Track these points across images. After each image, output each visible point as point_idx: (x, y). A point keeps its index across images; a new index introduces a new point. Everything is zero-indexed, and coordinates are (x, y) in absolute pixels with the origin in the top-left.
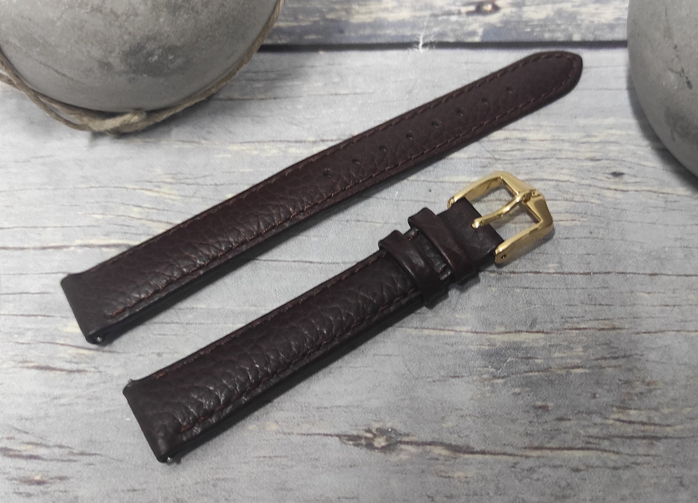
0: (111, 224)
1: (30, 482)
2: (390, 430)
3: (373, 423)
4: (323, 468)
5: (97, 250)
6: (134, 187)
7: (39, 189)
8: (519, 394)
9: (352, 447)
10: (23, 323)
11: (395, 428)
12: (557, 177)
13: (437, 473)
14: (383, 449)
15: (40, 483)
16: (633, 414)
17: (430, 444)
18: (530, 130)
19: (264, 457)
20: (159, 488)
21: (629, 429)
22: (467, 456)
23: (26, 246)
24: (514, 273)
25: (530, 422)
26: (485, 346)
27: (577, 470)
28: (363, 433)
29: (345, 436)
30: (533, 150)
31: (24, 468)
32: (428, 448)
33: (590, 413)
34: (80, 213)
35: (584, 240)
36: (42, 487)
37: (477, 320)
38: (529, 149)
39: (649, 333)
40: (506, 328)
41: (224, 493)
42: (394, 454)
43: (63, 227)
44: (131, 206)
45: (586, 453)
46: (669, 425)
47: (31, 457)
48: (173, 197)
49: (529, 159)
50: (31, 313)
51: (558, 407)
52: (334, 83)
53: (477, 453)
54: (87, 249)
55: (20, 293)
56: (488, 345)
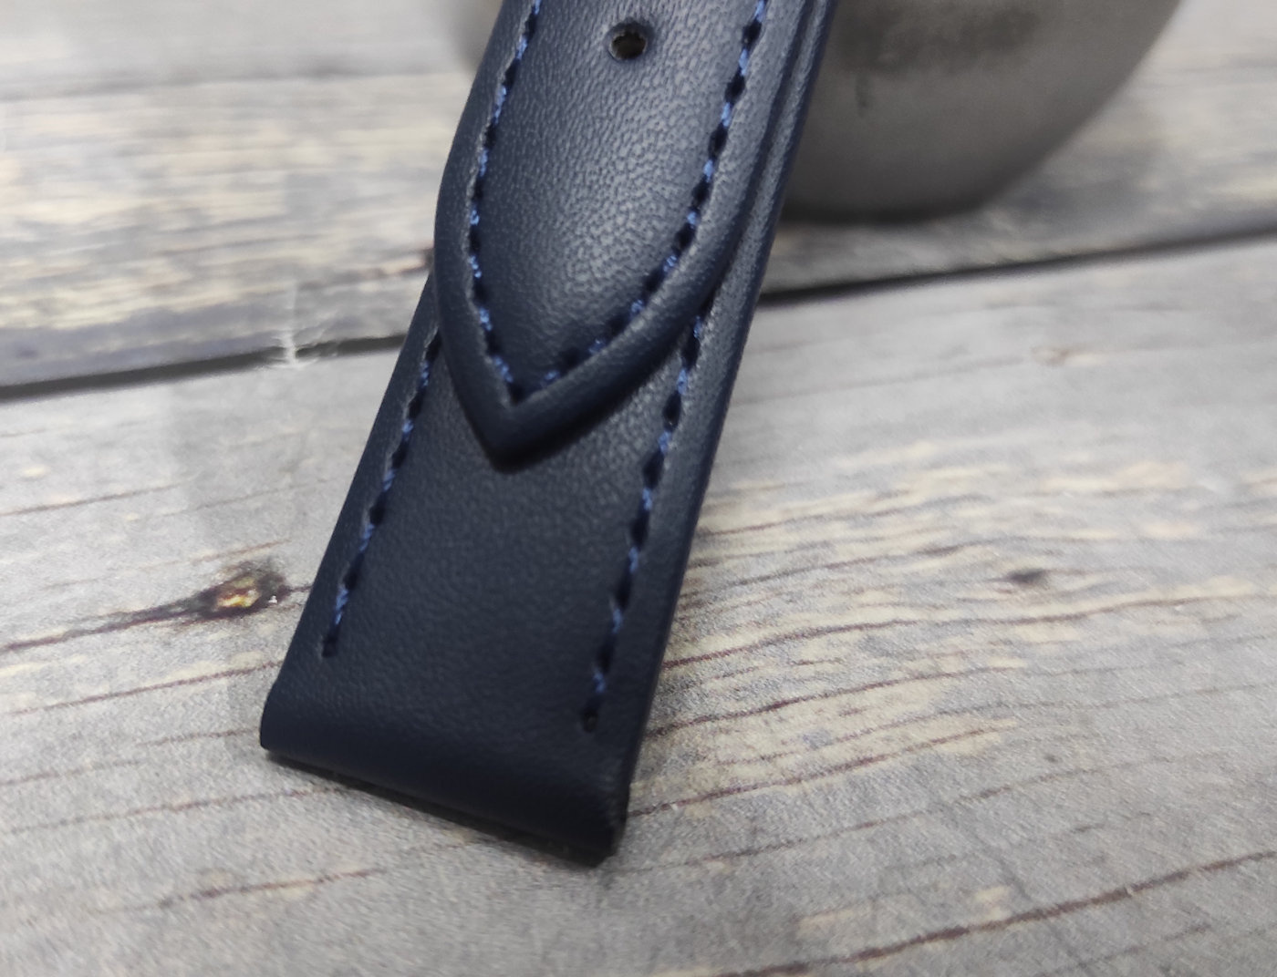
12: (859, 618)
35: (1045, 788)
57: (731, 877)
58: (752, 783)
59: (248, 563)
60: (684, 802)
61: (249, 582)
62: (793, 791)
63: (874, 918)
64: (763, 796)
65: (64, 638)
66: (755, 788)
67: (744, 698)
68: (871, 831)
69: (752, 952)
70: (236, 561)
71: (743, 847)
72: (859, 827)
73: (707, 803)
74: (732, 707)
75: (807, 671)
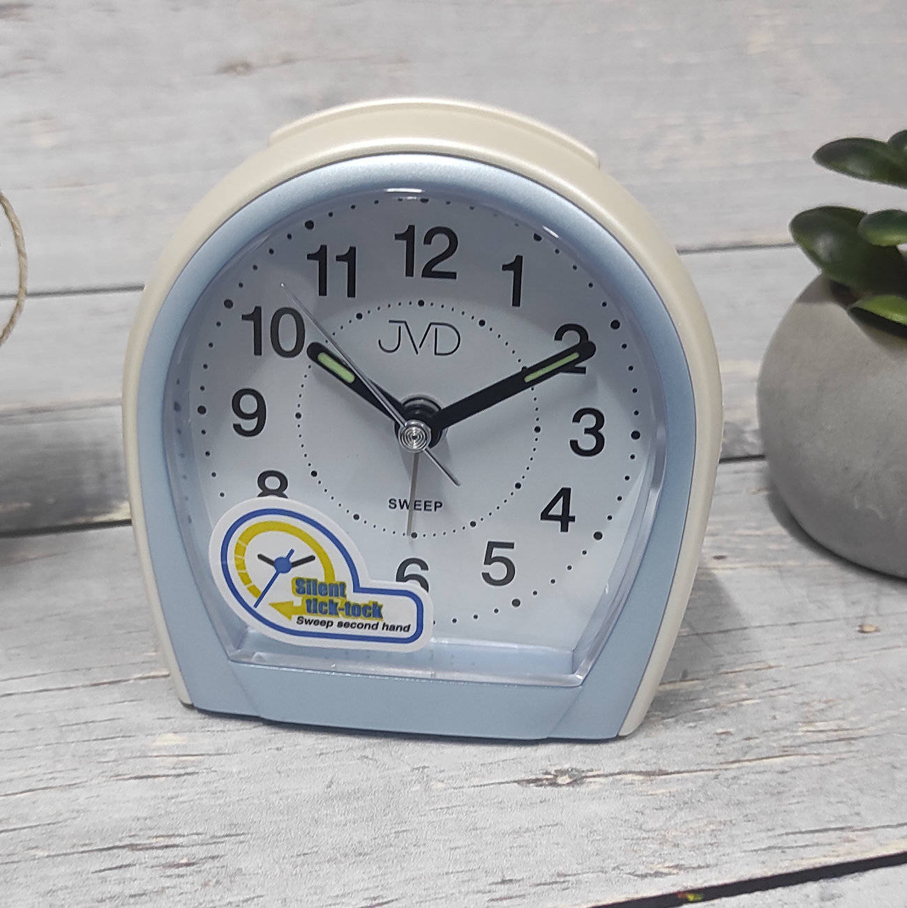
1: (176, 865)
2: (570, 770)
3: (549, 767)
8: (695, 727)
9: (535, 788)
10: (99, 746)
11: (574, 767)
13: (636, 794)
14: (570, 784)
16: (820, 725)
17: (619, 774)
20: (333, 848)
21: (822, 736)
22: (663, 777)
23: (72, 685)
25: (717, 745)
27: (783, 772)
28: (541, 776)
29: (523, 781)
31: (162, 856)
32: (618, 777)
33: (776, 730)
34: (126, 654)
36: (193, 868)
39: (809, 665)
42: (584, 786)
45: (787, 758)
46: (862, 728)
47: (167, 847)
50: (105, 738)
51: (741, 731)
53: (671, 773)
54: (150, 680)
55: (83, 723)
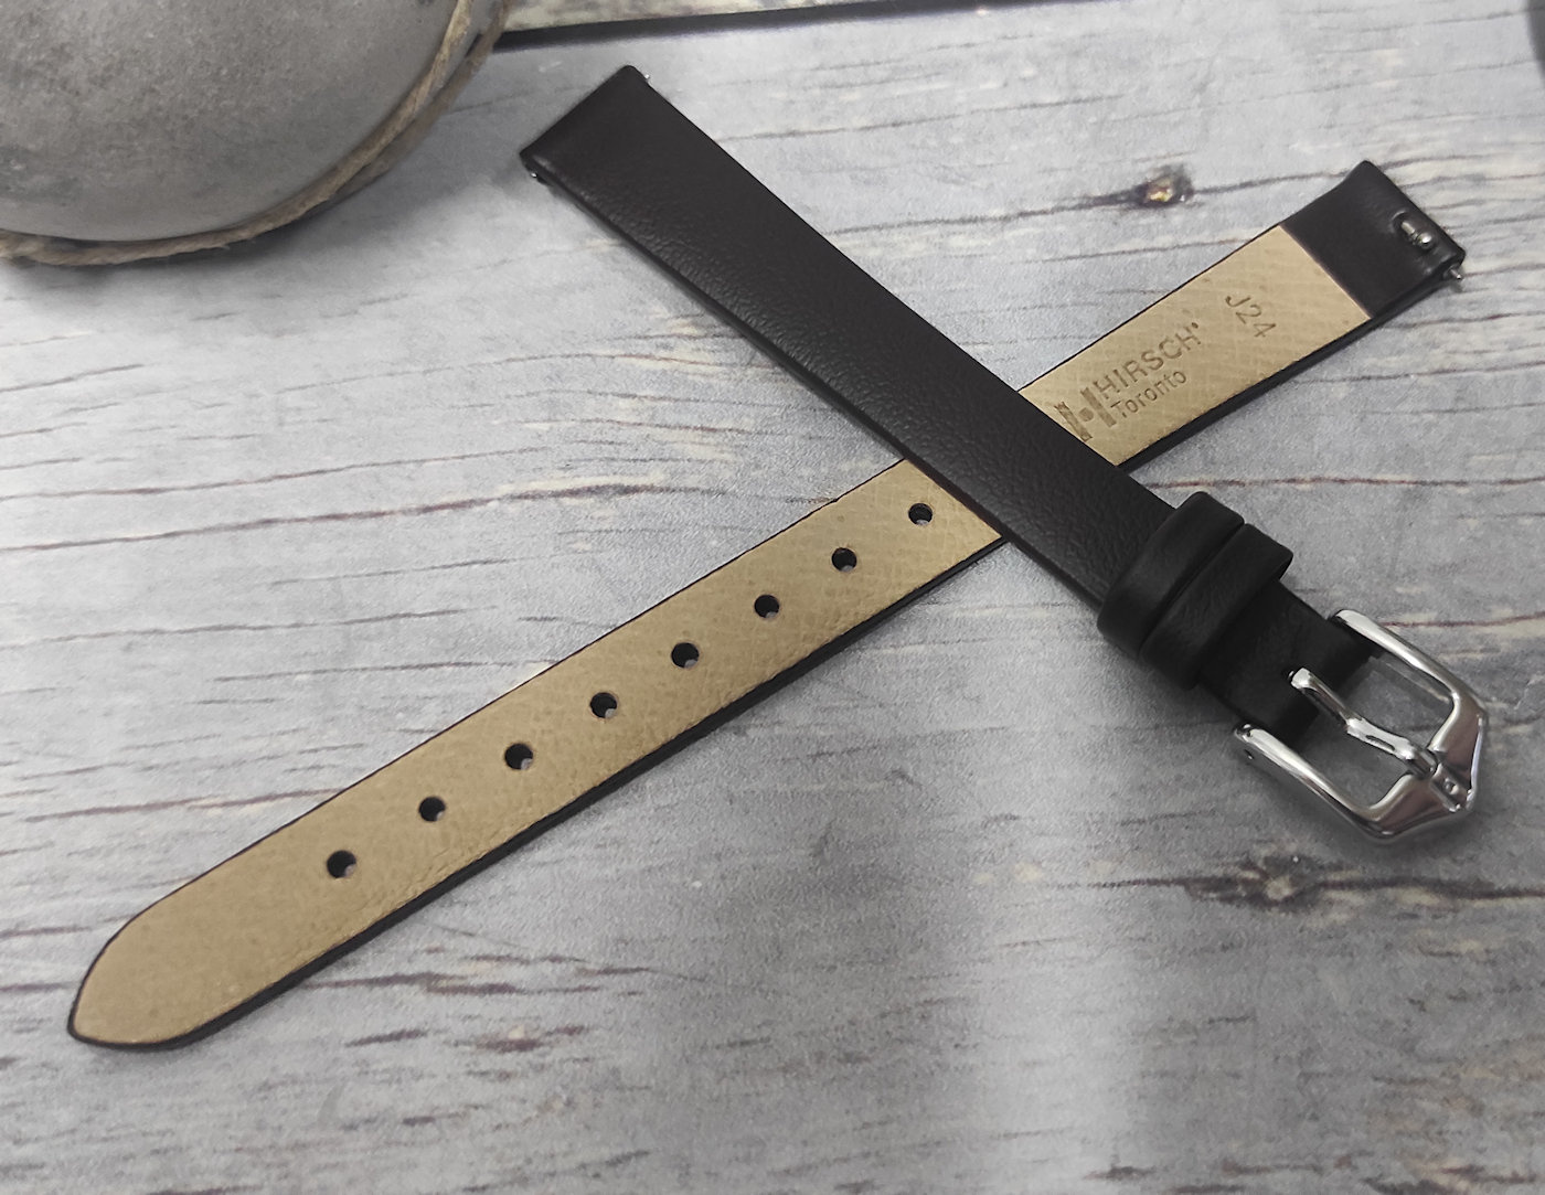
0: (571, 443)
1: (504, 1046)
2: (1296, 859)
3: (1255, 846)
4: (1161, 959)
5: (552, 504)
6: (609, 352)
7: (391, 375)
9: (1219, 905)
10: (410, 685)
11: (1306, 853)
13: (1419, 948)
14: (1289, 904)
15: (524, 1046)
17: (1392, 883)
18: (1488, 156)
19: (1024, 943)
20: (800, 1033)
22: (1479, 904)
23: (383, 509)
24: (1510, 482)
26: (1475, 651)
28: (1234, 871)
29: (1197, 881)
30: (1503, 200)
31: (479, 1016)
32: (1390, 892)
34: (496, 422)
36: (530, 1056)
37: (1445, 596)
38: (1493, 200)
40: (1514, 608)
41: (949, 1033)
42: (1318, 912)
43: (463, 457)
44: (610, 397)
47: (492, 989)
48: (703, 368)
49: (1497, 221)
50: (424, 662)
52: (1024, 80)
53: (1500, 894)
54: (528, 502)
56: (1482, 651)
57: (1436, 425)
58: (1464, 367)
59: (1167, 168)
60: (1419, 374)
61: (1167, 182)
62: (1489, 376)
63: (1516, 462)
64: (1469, 377)
65: (1053, 211)
66: (1465, 370)
67: (1474, 309)
68: (1531, 408)
69: (1437, 470)
70: (1159, 165)
71: (1448, 408)
72: (1523, 405)
73: (1433, 377)
74: (1465, 314)
75: (1523, 294)
